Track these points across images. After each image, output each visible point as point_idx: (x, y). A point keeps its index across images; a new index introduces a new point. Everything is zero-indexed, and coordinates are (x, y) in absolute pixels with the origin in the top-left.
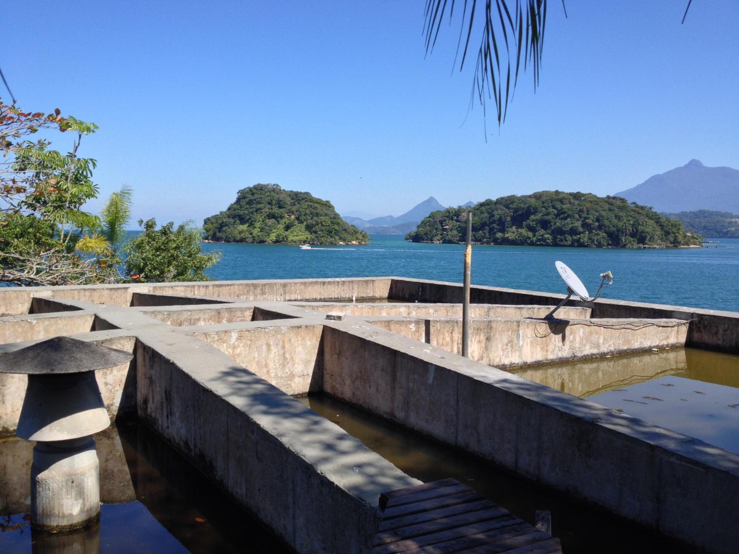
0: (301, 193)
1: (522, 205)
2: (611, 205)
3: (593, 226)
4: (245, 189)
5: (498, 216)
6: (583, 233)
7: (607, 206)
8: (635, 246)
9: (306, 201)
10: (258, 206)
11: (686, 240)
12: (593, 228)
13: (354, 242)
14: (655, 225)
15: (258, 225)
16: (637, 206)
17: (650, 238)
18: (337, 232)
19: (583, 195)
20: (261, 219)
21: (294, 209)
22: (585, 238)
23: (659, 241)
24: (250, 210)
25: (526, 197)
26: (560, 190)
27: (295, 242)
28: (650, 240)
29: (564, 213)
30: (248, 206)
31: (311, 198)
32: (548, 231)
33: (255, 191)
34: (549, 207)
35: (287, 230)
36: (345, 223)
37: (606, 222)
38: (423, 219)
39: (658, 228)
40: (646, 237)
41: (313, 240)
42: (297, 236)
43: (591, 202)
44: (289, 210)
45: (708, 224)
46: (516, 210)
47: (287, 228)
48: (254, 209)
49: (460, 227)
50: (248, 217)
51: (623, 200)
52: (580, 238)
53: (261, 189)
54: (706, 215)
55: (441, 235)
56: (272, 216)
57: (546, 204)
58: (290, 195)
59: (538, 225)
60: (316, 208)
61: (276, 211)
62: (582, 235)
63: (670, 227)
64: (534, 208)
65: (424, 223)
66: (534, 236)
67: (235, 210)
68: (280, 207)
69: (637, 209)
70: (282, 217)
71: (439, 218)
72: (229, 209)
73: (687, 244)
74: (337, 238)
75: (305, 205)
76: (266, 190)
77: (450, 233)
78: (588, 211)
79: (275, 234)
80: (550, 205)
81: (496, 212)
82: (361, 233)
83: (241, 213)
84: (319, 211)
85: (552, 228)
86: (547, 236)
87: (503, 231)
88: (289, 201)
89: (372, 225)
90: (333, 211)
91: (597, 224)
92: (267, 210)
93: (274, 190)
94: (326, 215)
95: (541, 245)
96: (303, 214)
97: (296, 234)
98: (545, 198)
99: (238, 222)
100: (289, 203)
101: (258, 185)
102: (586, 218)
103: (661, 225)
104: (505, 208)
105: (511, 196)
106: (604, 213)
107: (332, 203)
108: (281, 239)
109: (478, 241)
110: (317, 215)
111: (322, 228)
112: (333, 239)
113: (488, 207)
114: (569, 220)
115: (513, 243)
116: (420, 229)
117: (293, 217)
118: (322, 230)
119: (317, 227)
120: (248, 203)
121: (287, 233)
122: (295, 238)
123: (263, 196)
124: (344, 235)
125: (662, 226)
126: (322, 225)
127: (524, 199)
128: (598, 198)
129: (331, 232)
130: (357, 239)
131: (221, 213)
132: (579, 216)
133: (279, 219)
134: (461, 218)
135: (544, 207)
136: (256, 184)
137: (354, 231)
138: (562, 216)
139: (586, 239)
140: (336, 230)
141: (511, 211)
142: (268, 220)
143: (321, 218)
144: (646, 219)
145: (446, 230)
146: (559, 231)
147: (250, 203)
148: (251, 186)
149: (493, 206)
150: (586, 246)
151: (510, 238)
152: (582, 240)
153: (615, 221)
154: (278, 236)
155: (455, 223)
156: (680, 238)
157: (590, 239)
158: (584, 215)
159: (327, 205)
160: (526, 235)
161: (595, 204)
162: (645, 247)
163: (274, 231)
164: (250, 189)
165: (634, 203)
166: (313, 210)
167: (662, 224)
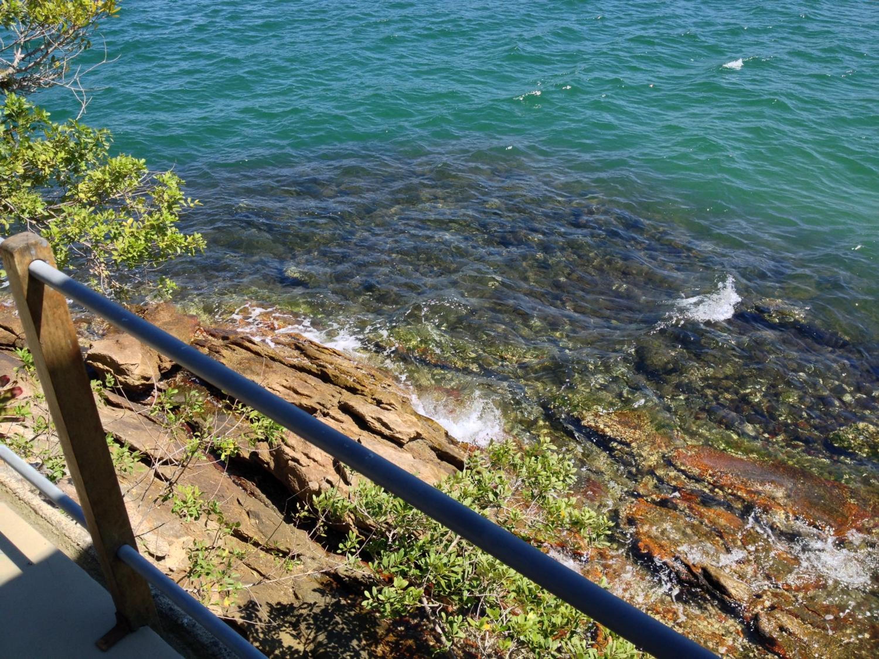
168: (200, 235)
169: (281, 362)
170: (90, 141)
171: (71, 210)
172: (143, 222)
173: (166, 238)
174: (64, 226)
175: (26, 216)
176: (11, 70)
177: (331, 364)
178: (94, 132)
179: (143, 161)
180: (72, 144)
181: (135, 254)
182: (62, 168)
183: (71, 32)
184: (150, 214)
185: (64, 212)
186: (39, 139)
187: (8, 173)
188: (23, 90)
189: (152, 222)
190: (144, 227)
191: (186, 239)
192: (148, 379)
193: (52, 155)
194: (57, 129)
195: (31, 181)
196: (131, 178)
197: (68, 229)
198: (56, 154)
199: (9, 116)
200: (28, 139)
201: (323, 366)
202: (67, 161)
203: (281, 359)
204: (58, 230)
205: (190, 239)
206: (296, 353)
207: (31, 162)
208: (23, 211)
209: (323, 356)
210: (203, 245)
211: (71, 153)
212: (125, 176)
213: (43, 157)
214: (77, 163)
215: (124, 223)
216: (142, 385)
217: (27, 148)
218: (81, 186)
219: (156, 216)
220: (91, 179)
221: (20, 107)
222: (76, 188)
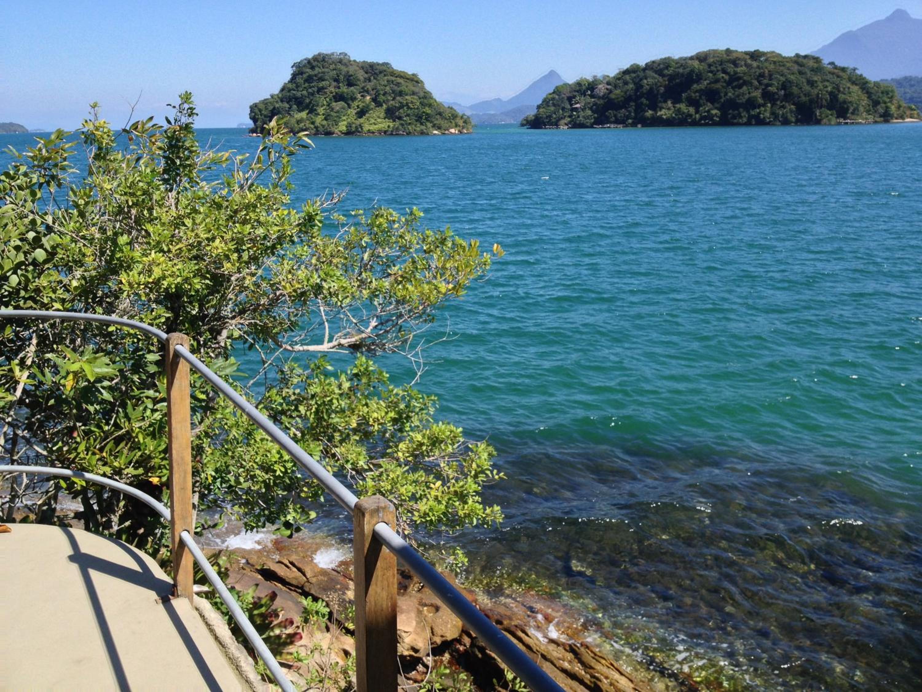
0: (378, 64)
1: (681, 70)
2: (801, 66)
3: (776, 97)
4: (302, 61)
5: (648, 87)
6: (764, 105)
7: (796, 68)
8: (834, 121)
9: (385, 75)
10: (321, 84)
11: (901, 111)
12: (777, 100)
13: (453, 131)
14: (860, 93)
15: (321, 110)
16: (836, 67)
17: (854, 110)
18: (428, 118)
19: (763, 54)
20: (325, 103)
21: (369, 86)
22: (766, 113)
23: (864, 114)
24: (310, 90)
25: (685, 59)
26: (732, 48)
27: (373, 133)
28: (853, 113)
29: (739, 78)
30: (307, 85)
31: (391, 70)
32: (717, 105)
33: (315, 64)
34: (718, 71)
35: (361, 117)
36: (439, 105)
37: (795, 90)
38: (544, 96)
39: (864, 97)
40: (848, 109)
41: (397, 129)
42: (375, 124)
43: (775, 62)
44: (363, 88)
45: (915, 95)
46: (672, 78)
47: (361, 113)
48: (315, 89)
49: (595, 104)
50: (307, 101)
51: (817, 60)
52: (759, 113)
53: (324, 60)
54: (913, 83)
55: (570, 116)
56: (339, 97)
57: (713, 68)
58: (362, 68)
59: (703, 97)
60: (398, 84)
61: (345, 90)
62: (762, 109)
63: (881, 95)
64: (697, 75)
65: (546, 102)
66: (697, 112)
67: (289, 91)
68: (350, 84)
69: (836, 71)
70: (353, 99)
71: (567, 93)
72: (282, 90)
73: (902, 117)
74: (429, 125)
75: (383, 80)
76: (330, 61)
77: (582, 114)
78: (770, 76)
79: (345, 123)
80: (719, 68)
81: (645, 81)
82: (462, 118)
83: (299, 94)
84: (403, 88)
85: (722, 100)
86: (714, 112)
87: (654, 107)
88: (361, 75)
89: (474, 113)
90: (423, 88)
91: (782, 92)
92: (333, 90)
93: (340, 61)
94: (414, 93)
95: (706, 125)
96: (382, 92)
97: (373, 121)
98: (712, 60)
99: (295, 107)
100: (362, 78)
101: (319, 54)
102: (768, 85)
103: (867, 93)
104: (656, 76)
105: (665, 59)
106: (792, 77)
107: (421, 77)
108: (353, 129)
109: (620, 123)
110: (401, 94)
111: (409, 112)
112: (423, 127)
113: (633, 75)
114: (745, 88)
115: (669, 123)
116: (541, 110)
117: (368, 98)
118: (408, 115)
119: (401, 111)
120: (306, 81)
121: (361, 120)
122: (372, 128)
123: (326, 70)
124: (439, 121)
125: (869, 94)
126: (409, 108)
127: (682, 63)
128: (784, 58)
129: (421, 118)
130: (456, 126)
131: (272, 96)
132: (759, 82)
133: (350, 102)
134: (596, 91)
135: (711, 72)
136: (316, 53)
137: (453, 115)
138: (735, 84)
139: (768, 115)
140: (427, 114)
141: (666, 79)
142: (334, 104)
143: (407, 97)
144: (849, 85)
145: (576, 109)
146: (732, 104)
147: (309, 79)
148: (310, 56)
149: (641, 74)
150: (768, 124)
151: (664, 117)
152: (762, 116)
153: (807, 88)
154: (349, 126)
155: (589, 99)
156: (893, 108)
157: (773, 113)
158: (766, 81)
159: (414, 80)
160: (686, 111)
161: (780, 66)
162: (847, 123)
163: (344, 118)
164: (309, 62)
165: (832, 63)
166: (396, 88)
167: (870, 90)
168: (499, 508)
169: (552, 663)
170: (418, 405)
171: (388, 466)
172: (449, 488)
173: (466, 506)
174: (379, 480)
175: (349, 466)
176: (364, 335)
177: (607, 678)
178: (423, 398)
179: (460, 429)
180: (402, 406)
181: (433, 518)
182: (390, 427)
183: (421, 308)
184: (457, 479)
185: (381, 467)
186: (376, 398)
187: (343, 425)
188: (371, 353)
189: (457, 489)
190: (449, 493)
191: (485, 510)
192: (416, 651)
193: (383, 414)
194: (392, 391)
195: (361, 434)
196: (446, 444)
197: (382, 484)
198: (387, 413)
199: (356, 375)
200: (367, 397)
201: (598, 679)
202: (395, 421)
203: (553, 659)
204: (373, 483)
205: (488, 511)
206: (570, 656)
207: (364, 417)
208: (347, 461)
209: (598, 667)
210: (500, 519)
211: (400, 413)
212: (442, 442)
213: (375, 415)
214: (403, 423)
215: (432, 485)
216: (410, 656)
217: (363, 406)
218: (402, 446)
219: (461, 483)
220: (411, 440)
221: (366, 369)
222: (397, 446)
